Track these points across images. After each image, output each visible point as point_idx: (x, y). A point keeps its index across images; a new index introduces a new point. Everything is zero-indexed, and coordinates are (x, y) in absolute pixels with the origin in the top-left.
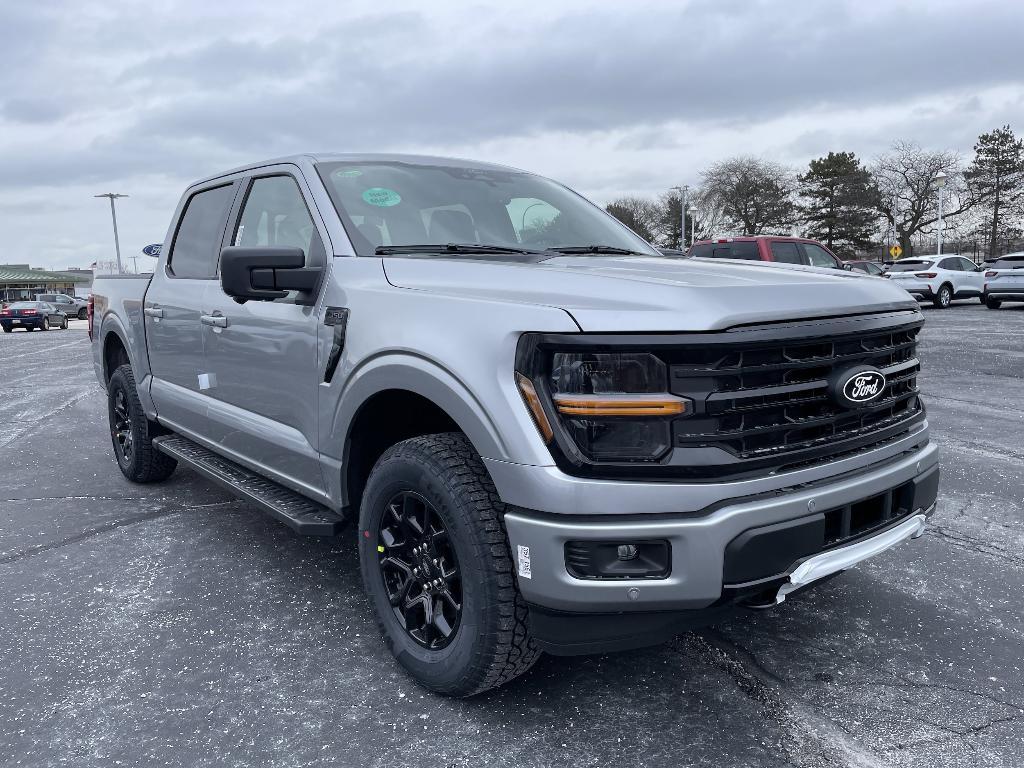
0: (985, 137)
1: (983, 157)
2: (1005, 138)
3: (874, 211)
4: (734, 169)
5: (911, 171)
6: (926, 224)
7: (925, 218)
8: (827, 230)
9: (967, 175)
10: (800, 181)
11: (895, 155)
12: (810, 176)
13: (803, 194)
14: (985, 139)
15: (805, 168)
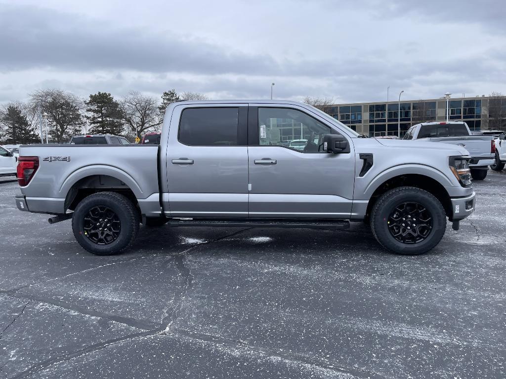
0: (166, 93)
1: (166, 101)
2: (173, 94)
3: (123, 121)
5: (138, 105)
6: (146, 128)
7: (147, 125)
8: (101, 128)
9: (160, 109)
10: (86, 104)
12: (90, 102)
13: (88, 111)
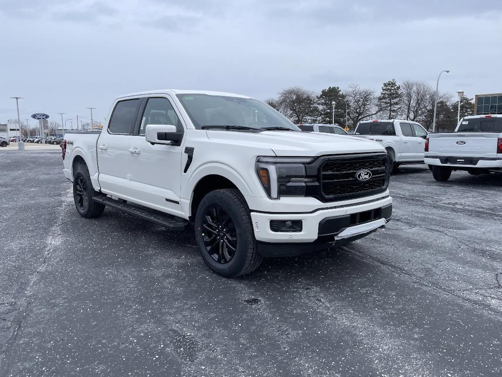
1: (385, 92)
2: (393, 84)
4: (291, 92)
6: (363, 118)
9: (380, 99)
10: (317, 98)
11: (351, 90)
12: (321, 96)
14: (385, 85)
15: (320, 93)
